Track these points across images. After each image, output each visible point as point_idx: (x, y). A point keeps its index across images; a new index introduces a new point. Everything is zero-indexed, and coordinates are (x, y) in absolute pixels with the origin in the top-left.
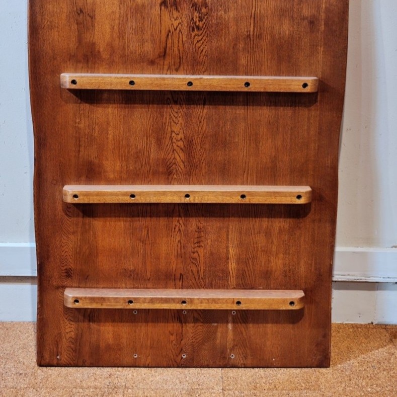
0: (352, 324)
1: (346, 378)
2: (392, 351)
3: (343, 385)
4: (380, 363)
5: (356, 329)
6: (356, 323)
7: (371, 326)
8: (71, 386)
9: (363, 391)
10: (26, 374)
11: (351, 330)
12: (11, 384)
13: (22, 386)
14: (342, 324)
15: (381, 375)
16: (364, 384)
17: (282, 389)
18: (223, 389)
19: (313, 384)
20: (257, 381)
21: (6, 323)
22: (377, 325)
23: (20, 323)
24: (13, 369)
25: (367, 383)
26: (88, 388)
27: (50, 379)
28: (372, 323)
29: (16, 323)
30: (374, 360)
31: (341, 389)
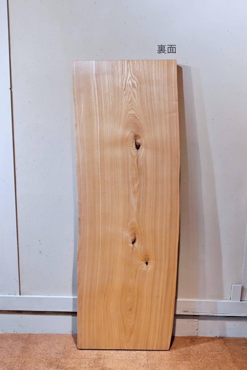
0: (207, 337)
1: (202, 357)
2: (225, 347)
3: (201, 359)
4: (218, 352)
5: (209, 339)
6: (209, 336)
7: (216, 338)
8: (80, 358)
9: (210, 362)
10: (60, 353)
11: (206, 339)
12: (54, 357)
13: (59, 357)
14: (203, 337)
15: (218, 356)
16: (210, 359)
17: (174, 360)
18: (147, 360)
19: (188, 358)
20: (163, 357)
21: (48, 334)
22: (219, 337)
23: (55, 334)
24: (54, 351)
25: (211, 359)
26: (88, 358)
27: (71, 355)
28: (217, 337)
29: (53, 334)
30: (216, 350)
31: (199, 361)
